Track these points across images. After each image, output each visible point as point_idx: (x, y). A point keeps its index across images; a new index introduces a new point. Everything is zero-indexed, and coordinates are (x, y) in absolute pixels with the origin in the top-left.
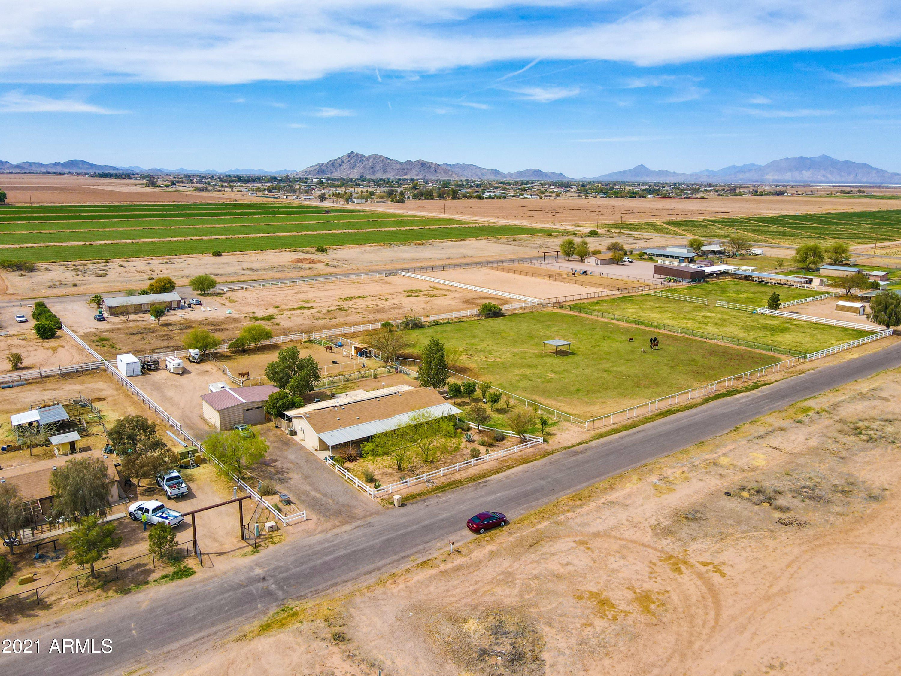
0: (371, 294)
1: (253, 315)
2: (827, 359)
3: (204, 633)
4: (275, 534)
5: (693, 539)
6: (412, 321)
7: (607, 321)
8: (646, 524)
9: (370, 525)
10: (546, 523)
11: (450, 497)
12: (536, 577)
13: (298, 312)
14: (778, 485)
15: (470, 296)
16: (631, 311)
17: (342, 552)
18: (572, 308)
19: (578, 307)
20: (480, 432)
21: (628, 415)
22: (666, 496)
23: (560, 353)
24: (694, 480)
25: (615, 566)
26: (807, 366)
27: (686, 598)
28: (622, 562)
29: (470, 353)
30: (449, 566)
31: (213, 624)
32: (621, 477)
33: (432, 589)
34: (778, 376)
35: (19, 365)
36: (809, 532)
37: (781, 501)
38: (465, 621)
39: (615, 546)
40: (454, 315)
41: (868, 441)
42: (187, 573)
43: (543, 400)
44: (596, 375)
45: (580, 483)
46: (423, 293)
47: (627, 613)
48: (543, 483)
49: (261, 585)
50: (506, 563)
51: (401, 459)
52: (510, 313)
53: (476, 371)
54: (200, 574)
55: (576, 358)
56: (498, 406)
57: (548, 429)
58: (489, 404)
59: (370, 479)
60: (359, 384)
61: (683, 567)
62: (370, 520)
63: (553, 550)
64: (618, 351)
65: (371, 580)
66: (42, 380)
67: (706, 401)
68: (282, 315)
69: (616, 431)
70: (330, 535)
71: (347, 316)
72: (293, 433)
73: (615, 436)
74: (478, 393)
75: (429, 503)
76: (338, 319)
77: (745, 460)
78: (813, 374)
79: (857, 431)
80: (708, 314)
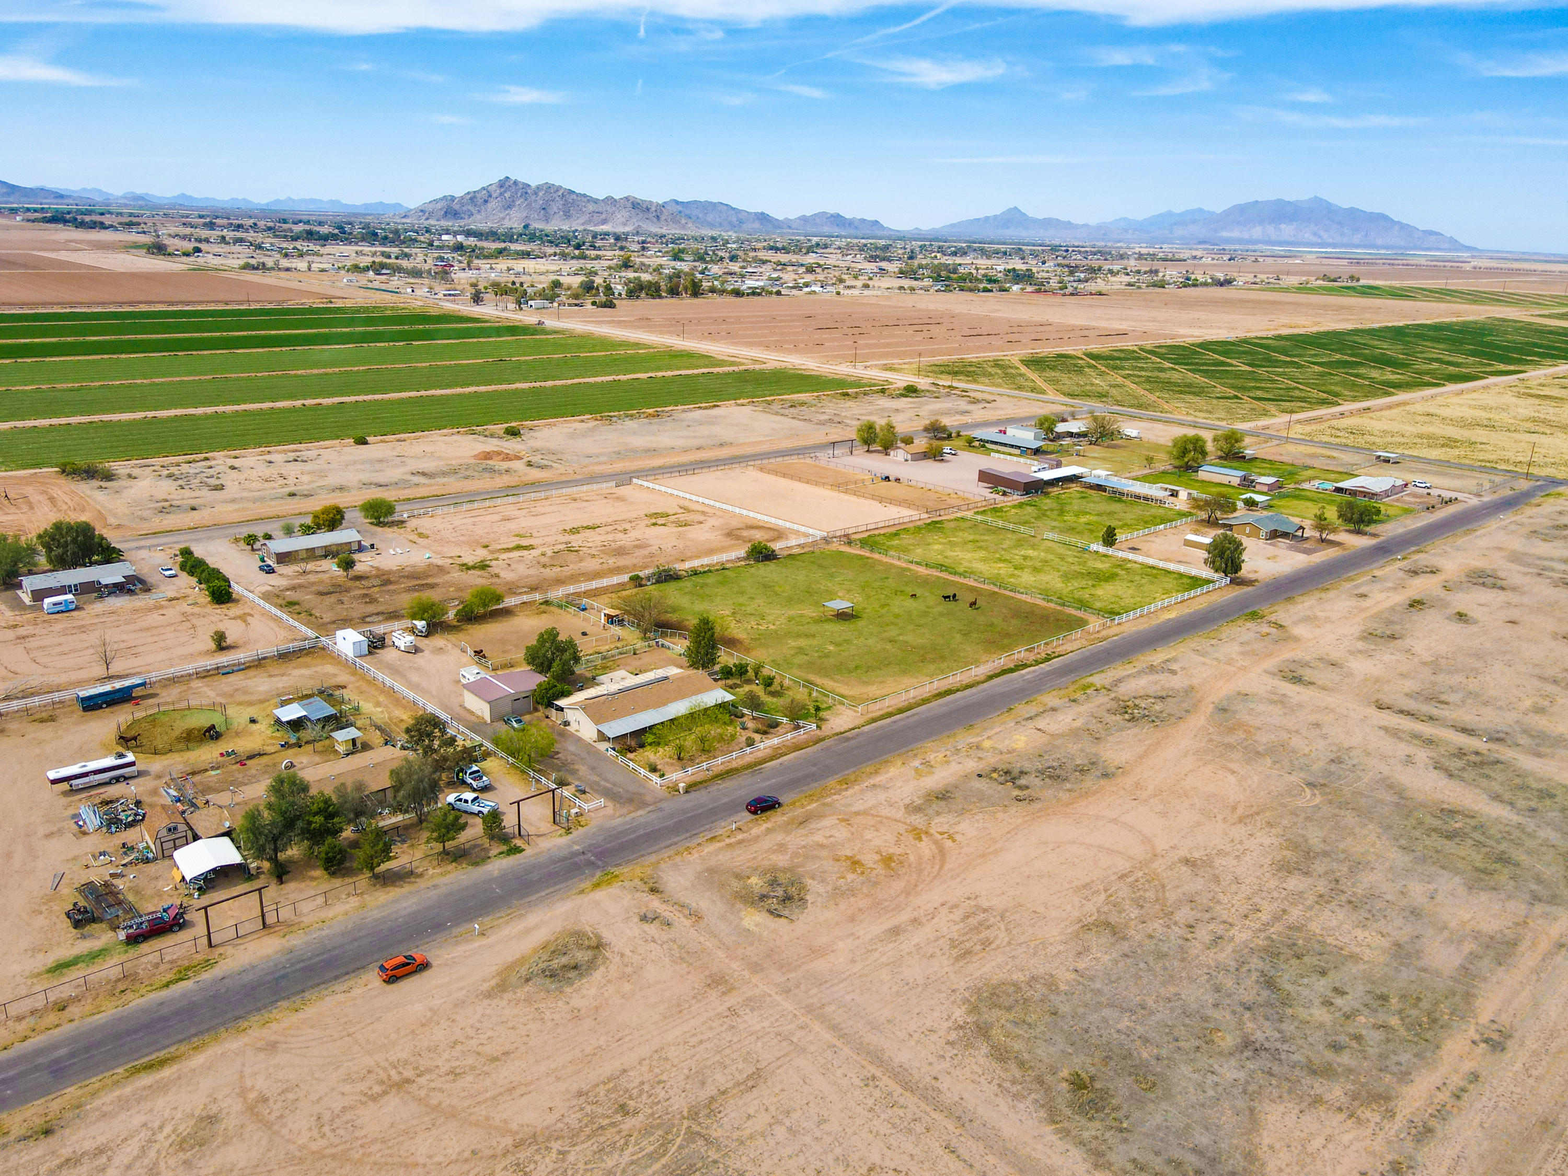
0: (603, 521)
1: (459, 561)
2: (1141, 620)
3: (551, 890)
4: (580, 819)
5: (938, 814)
6: (664, 571)
7: (904, 565)
8: (901, 804)
9: (661, 810)
10: (814, 805)
11: (729, 784)
12: (804, 847)
13: (515, 554)
14: (1027, 766)
15: (735, 524)
16: (936, 548)
17: (642, 832)
18: (864, 543)
19: (870, 542)
20: (754, 718)
21: (904, 696)
22: (925, 779)
23: (843, 616)
24: (953, 764)
25: (869, 837)
26: (1115, 630)
27: (920, 857)
28: (876, 833)
29: (738, 617)
30: (733, 840)
31: (555, 884)
32: (887, 762)
33: (720, 857)
34: (1075, 646)
35: (224, 644)
36: (1036, 806)
37: (1023, 781)
38: (749, 878)
39: (871, 821)
40: (714, 559)
41: (1129, 721)
42: (517, 850)
43: (819, 681)
44: (879, 646)
45: (847, 768)
46: (672, 518)
47: (872, 869)
48: (814, 769)
49: (582, 857)
50: (779, 837)
51: (680, 748)
52: (786, 553)
53: (747, 642)
54: (529, 851)
55: (860, 623)
56: (772, 689)
57: (822, 714)
58: (761, 687)
59: (654, 769)
60: (619, 662)
61: (923, 837)
62: (659, 805)
63: (818, 826)
64: (909, 613)
65: (670, 852)
66: (259, 663)
67: (990, 678)
68: (497, 559)
69: (890, 715)
70: (628, 818)
71: (581, 560)
72: (567, 724)
73: (888, 721)
74: (751, 674)
75: (710, 789)
76: (571, 566)
77: (1007, 742)
78: (1116, 641)
79: (1124, 710)
80: (1030, 552)
